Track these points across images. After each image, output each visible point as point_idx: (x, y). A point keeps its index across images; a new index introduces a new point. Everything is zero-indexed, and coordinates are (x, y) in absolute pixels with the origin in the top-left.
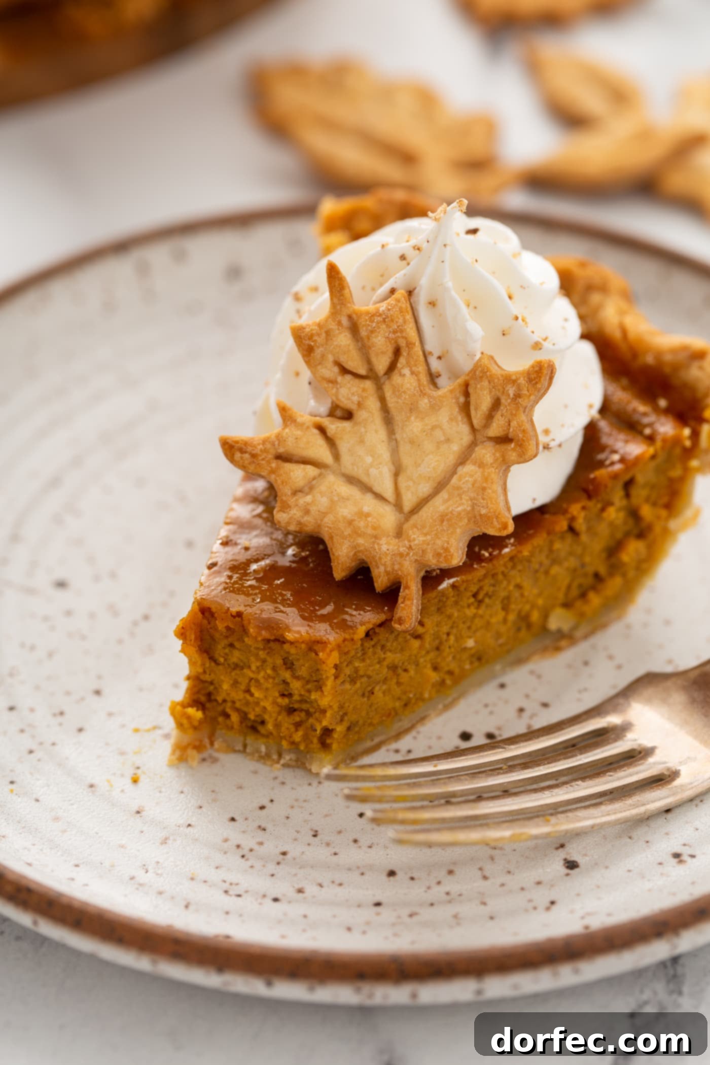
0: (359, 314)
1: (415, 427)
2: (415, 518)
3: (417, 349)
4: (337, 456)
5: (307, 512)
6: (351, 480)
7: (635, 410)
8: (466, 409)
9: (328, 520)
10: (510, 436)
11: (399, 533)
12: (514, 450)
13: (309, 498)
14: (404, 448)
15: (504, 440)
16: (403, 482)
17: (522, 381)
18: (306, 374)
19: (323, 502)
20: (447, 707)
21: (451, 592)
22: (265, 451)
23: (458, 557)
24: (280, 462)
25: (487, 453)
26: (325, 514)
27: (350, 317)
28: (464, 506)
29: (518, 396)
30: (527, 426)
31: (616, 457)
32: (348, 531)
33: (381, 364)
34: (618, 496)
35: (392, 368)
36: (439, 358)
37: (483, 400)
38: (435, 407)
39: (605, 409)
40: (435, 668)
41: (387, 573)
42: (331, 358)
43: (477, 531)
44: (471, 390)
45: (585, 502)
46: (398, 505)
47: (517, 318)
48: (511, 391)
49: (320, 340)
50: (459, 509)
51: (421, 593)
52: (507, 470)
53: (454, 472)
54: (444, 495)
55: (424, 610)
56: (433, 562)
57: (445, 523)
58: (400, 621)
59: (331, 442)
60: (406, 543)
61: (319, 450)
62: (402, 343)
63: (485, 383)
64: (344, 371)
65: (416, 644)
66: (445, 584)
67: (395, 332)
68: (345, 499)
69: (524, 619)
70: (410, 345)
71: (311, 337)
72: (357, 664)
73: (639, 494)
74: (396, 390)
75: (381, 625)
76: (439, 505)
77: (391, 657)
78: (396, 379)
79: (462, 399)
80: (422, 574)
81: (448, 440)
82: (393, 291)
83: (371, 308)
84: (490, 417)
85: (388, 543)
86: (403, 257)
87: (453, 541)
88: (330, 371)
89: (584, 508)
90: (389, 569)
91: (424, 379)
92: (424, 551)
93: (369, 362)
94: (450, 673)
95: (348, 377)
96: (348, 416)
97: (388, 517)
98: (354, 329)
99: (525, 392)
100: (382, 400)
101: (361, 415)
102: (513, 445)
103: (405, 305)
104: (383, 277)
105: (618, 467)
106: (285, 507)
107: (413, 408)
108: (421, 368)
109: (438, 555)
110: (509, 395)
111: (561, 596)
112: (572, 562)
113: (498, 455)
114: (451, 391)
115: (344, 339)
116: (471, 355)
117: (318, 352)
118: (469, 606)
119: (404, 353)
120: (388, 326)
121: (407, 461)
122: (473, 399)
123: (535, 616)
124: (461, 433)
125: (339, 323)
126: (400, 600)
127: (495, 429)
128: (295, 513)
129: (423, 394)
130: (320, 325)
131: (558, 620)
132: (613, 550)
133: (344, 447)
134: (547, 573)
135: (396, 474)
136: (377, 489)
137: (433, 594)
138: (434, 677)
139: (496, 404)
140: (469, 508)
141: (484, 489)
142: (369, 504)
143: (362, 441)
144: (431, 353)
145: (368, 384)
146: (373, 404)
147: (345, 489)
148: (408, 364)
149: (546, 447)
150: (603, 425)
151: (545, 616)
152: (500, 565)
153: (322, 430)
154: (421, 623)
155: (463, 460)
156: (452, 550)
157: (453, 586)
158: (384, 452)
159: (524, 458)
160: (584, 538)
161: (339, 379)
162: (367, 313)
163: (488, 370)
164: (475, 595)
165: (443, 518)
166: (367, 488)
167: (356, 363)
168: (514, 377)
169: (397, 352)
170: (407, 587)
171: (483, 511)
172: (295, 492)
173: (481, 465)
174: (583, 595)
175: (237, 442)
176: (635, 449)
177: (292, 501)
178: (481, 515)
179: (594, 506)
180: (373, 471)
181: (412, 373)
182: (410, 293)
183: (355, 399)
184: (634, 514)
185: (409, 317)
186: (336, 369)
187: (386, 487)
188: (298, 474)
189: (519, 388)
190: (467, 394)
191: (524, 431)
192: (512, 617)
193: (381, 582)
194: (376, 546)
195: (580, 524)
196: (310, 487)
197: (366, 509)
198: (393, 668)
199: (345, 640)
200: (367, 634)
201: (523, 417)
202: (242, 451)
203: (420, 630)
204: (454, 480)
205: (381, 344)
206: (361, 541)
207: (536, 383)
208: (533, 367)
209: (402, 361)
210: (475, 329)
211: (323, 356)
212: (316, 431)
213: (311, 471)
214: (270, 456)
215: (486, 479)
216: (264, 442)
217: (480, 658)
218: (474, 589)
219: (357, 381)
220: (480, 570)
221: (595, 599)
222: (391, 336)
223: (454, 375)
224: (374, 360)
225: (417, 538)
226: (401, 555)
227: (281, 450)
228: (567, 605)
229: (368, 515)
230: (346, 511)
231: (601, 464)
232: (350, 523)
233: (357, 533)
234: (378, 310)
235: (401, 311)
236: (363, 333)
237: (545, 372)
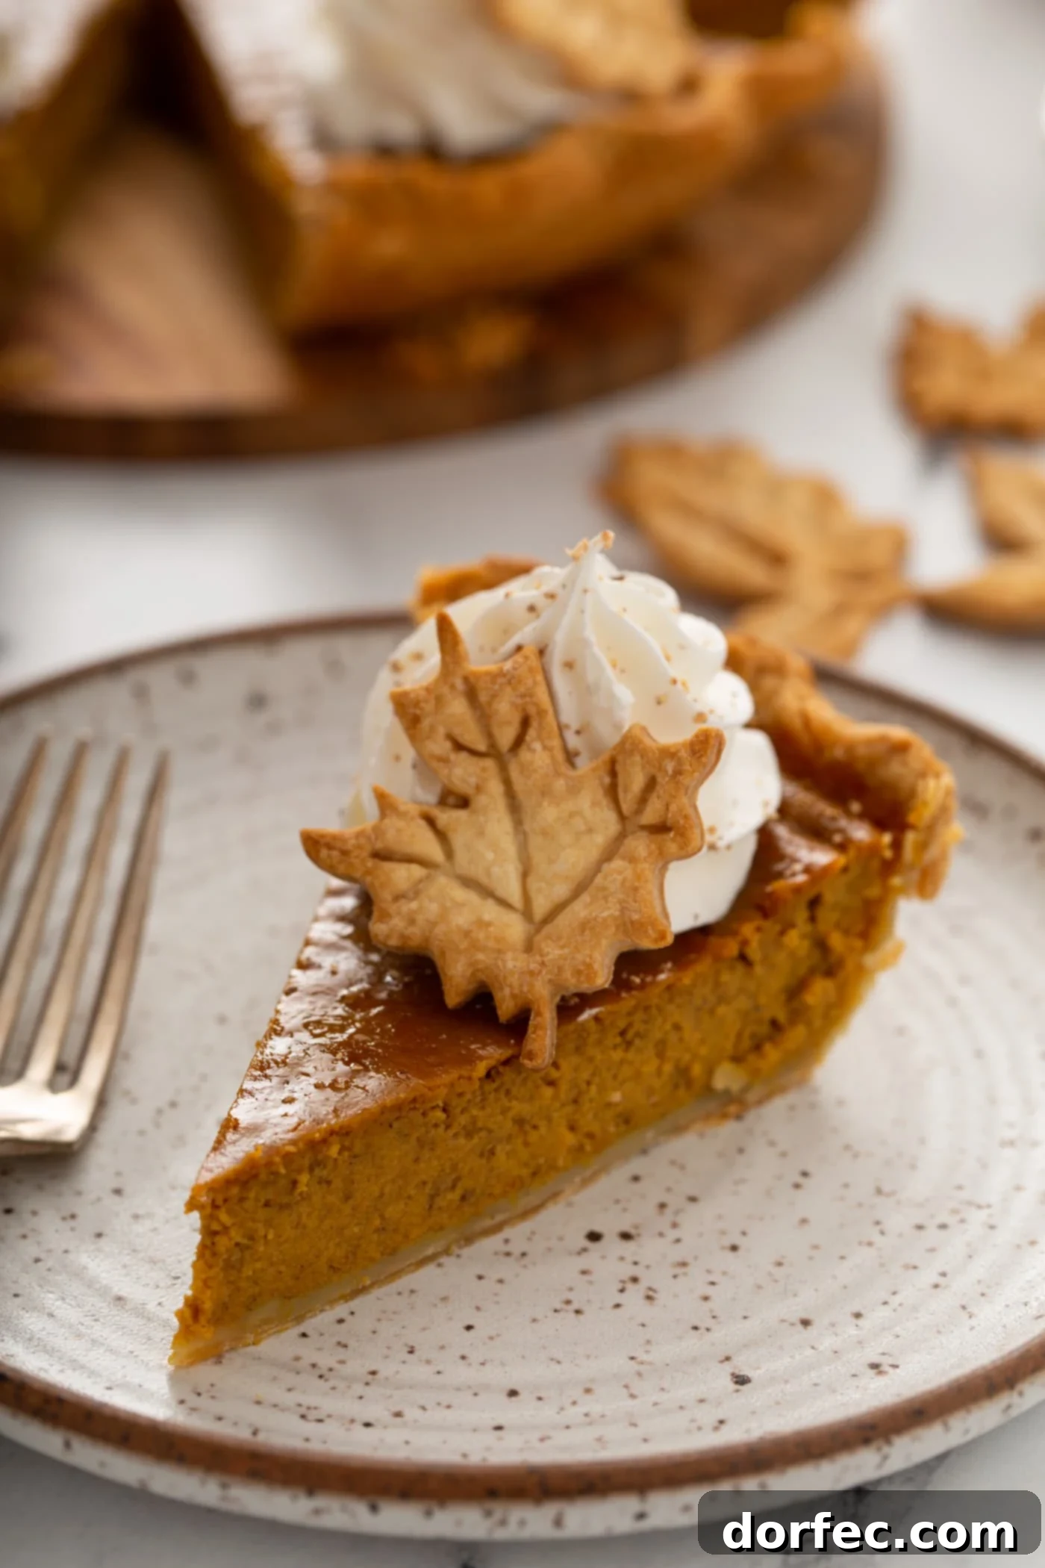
0: (478, 676)
1: (549, 813)
2: (548, 929)
3: (550, 718)
4: (449, 854)
5: (412, 922)
6: (468, 882)
7: (821, 815)
8: (612, 792)
9: (439, 930)
10: (669, 823)
11: (529, 947)
12: (673, 840)
13: (414, 905)
14: (535, 842)
15: (661, 828)
16: (533, 884)
17: (684, 754)
18: (409, 753)
19: (433, 909)
20: (586, 1182)
21: (593, 1026)
22: (359, 847)
23: (603, 979)
24: (376, 861)
25: (640, 845)
26: (433, 924)
27: (466, 679)
28: (610, 911)
29: (678, 772)
30: (690, 811)
31: (798, 867)
32: (464, 945)
33: (505, 737)
34: (801, 915)
35: (519, 742)
36: (578, 732)
37: (635, 780)
38: (574, 790)
39: (785, 811)
40: (572, 1128)
41: (514, 996)
42: (441, 731)
43: (626, 947)
44: (619, 768)
45: (759, 922)
46: (527, 913)
47: (674, 682)
48: (670, 766)
49: (429, 707)
50: (605, 914)
51: (556, 1022)
52: (664, 869)
53: (597, 869)
54: (585, 898)
55: (559, 1046)
56: (574, 984)
57: (587, 932)
58: (531, 1056)
59: (442, 836)
60: (538, 958)
61: (428, 845)
62: (532, 710)
63: (637, 758)
64: (459, 746)
65: (548, 1092)
66: (587, 1015)
67: (523, 696)
68: (460, 905)
69: (683, 1073)
70: (542, 713)
71: (417, 704)
72: (475, 1112)
73: (827, 917)
74: (524, 769)
75: (506, 1062)
76: (579, 910)
77: (519, 1108)
78: (524, 755)
79: (607, 780)
80: (557, 999)
81: (590, 831)
82: (519, 648)
83: (492, 667)
84: (643, 800)
85: (515, 959)
86: (532, 609)
87: (597, 956)
88: (440, 746)
89: (759, 929)
90: (516, 991)
91: (560, 756)
92: (560, 969)
93: (490, 736)
94: (590, 1136)
95: (463, 756)
96: (464, 803)
97: (514, 928)
98: (471, 694)
99: (687, 767)
100: (507, 783)
101: (480, 801)
102: (672, 834)
103: (534, 661)
104: (507, 632)
105: (801, 878)
106: (385, 916)
107: (545, 792)
108: (556, 743)
109: (579, 973)
110: (666, 772)
111: (729, 1046)
112: (743, 1003)
113: (653, 847)
114: (594, 770)
115: (458, 706)
116: (618, 726)
117: (426, 723)
118: (615, 1047)
119: (534, 724)
120: (514, 689)
121: (538, 858)
122: (621, 780)
123: (697, 1070)
124: (607, 823)
125: (453, 687)
126: (530, 1029)
127: (650, 816)
128: (398, 923)
129: (558, 774)
130: (428, 690)
131: (726, 1078)
132: (795, 991)
133: (458, 841)
134: (712, 1012)
135: (525, 875)
136: (500, 892)
137: (571, 1027)
138: (570, 1139)
139: (651, 784)
140: (617, 913)
141: (636, 889)
142: (490, 911)
143: (481, 833)
144: (567, 727)
145: (489, 763)
146: (495, 787)
147: (459, 893)
148: (540, 738)
149: (712, 847)
150: (782, 831)
151: (710, 1072)
152: (654, 996)
153: (430, 821)
154: (555, 1065)
155: (609, 854)
156: (596, 966)
157: (597, 1018)
158: (508, 845)
159: (686, 852)
160: (759, 970)
161: (453, 756)
162: (488, 674)
163: (641, 742)
164: (623, 1033)
165: (584, 926)
166: (487, 893)
167: (474, 738)
168: (673, 750)
169: (525, 723)
170: (539, 1014)
171: (636, 917)
172: (398, 897)
173: (632, 860)
174: (757, 1047)
175: (323, 836)
176: (822, 857)
177: (393, 908)
178: (632, 923)
179: (771, 926)
180: (496, 870)
181: (545, 748)
182: (542, 653)
183: (473, 780)
184: (821, 945)
185: (540, 678)
186: (448, 745)
187: (513, 892)
188: (402, 875)
189: (680, 762)
190: (613, 774)
191: (686, 817)
192: (668, 1068)
193: (506, 1008)
194: (500, 963)
195: (754, 952)
196: (415, 891)
197: (487, 917)
198: (520, 1122)
199: (460, 1077)
200: (488, 1075)
201: (685, 800)
202: (330, 847)
203: (554, 1074)
204: (599, 880)
205: (505, 709)
206: (480, 956)
207: (701, 756)
208: (697, 736)
209: (532, 733)
210: (624, 694)
211: (432, 728)
212: (423, 823)
213: (417, 871)
214: (365, 854)
215: (638, 877)
216: (359, 835)
217: (627, 1120)
218: (622, 1024)
219: (474, 760)
220: (628, 1001)
221: (772, 1054)
222: (519, 701)
223: (595, 752)
224: (496, 731)
225: (553, 952)
226: (532, 973)
227: (379, 845)
228: (737, 1059)
229: (488, 924)
230: (461, 920)
231: (780, 875)
232: (467, 934)
233: (475, 946)
234: (501, 670)
235: (531, 670)
236: (483, 697)
237: (712, 742)
